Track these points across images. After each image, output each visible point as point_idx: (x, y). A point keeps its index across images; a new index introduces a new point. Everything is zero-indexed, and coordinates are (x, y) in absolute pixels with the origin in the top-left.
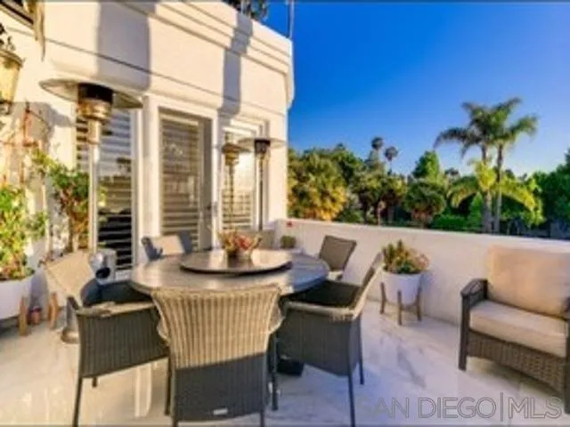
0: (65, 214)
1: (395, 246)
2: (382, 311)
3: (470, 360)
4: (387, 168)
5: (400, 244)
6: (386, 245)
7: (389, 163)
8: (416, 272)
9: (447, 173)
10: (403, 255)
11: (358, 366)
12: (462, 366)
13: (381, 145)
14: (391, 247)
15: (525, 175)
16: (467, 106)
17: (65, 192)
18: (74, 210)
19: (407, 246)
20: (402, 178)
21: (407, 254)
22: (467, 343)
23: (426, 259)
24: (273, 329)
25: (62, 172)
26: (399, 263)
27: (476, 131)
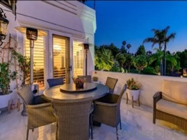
0: (22, 71)
1: (131, 80)
2: (127, 103)
3: (157, 120)
4: (128, 51)
5: (132, 79)
6: (128, 80)
7: (128, 50)
8: (138, 89)
9: (148, 52)
10: (133, 83)
11: (119, 124)
12: (154, 122)
13: (125, 44)
14: (129, 81)
15: (174, 53)
16: (153, 30)
17: (22, 64)
18: (25, 70)
19: (135, 80)
20: (133, 54)
21: (135, 83)
22: (156, 114)
23: (141, 85)
24: (91, 112)
25: (21, 57)
26: (132, 86)
27: (157, 38)
